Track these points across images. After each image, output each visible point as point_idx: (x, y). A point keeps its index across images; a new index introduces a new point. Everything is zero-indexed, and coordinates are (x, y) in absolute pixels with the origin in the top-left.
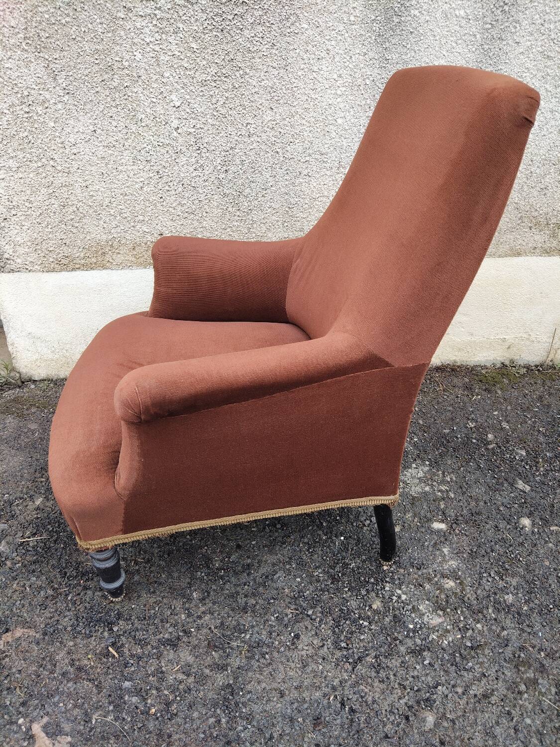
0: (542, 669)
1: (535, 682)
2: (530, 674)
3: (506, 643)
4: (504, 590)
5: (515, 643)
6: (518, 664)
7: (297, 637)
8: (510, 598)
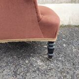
0: (68, 73)
1: (66, 76)
2: (65, 74)
3: (59, 68)
4: (59, 57)
5: (61, 68)
6: (61, 72)
7: (4, 70)
8: (60, 59)
